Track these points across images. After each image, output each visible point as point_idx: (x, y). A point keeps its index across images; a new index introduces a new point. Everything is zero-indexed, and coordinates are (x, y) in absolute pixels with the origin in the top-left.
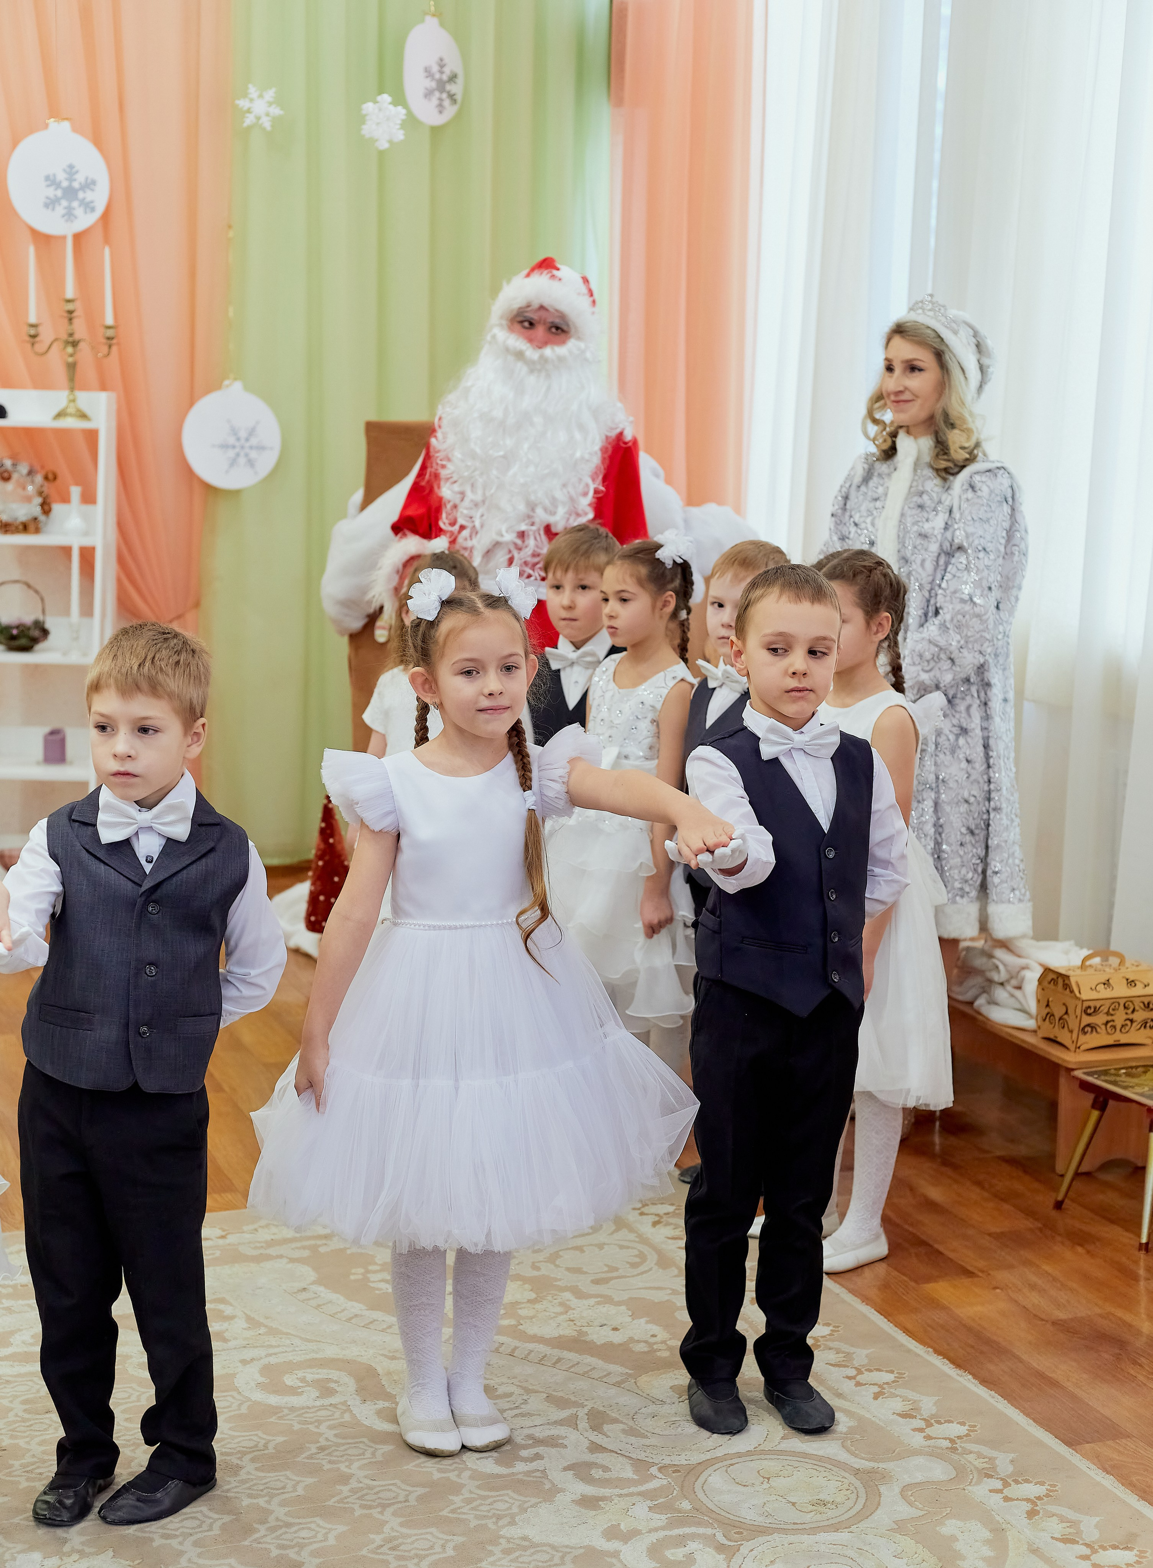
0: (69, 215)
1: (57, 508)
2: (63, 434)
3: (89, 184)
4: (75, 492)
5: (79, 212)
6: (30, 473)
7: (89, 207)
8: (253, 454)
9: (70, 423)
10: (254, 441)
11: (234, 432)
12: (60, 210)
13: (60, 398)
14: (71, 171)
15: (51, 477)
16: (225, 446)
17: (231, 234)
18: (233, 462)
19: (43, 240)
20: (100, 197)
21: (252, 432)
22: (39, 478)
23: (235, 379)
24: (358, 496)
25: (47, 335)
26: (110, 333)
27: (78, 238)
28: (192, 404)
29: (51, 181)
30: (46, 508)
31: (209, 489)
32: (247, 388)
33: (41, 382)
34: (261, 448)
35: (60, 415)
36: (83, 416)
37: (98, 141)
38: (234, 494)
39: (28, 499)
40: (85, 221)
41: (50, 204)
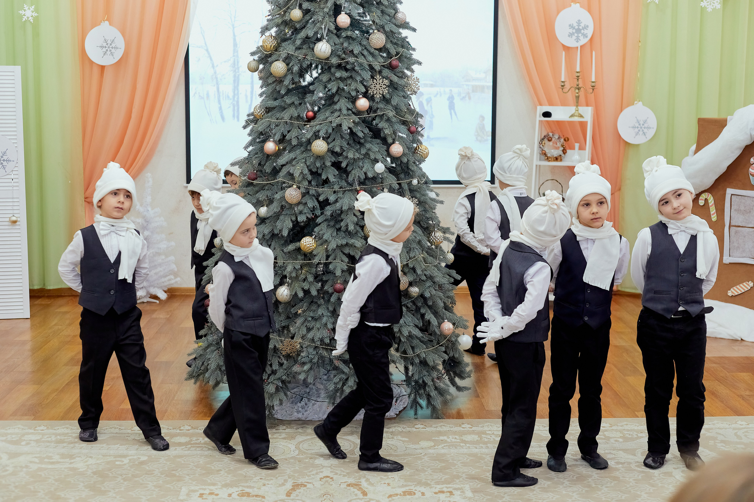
0: (578, 40)
1: (569, 151)
2: (571, 123)
3: (586, 27)
4: (577, 145)
5: (581, 38)
6: (559, 138)
7: (585, 36)
8: (645, 130)
9: (576, 119)
10: (646, 125)
11: (638, 121)
12: (574, 37)
13: (572, 109)
14: (579, 22)
15: (566, 140)
16: (634, 127)
17: (640, 44)
18: (637, 134)
19: (566, 49)
20: (589, 32)
21: (645, 122)
22: (562, 140)
23: (639, 101)
24: (694, 147)
25: (567, 86)
26: (593, 84)
27: (581, 47)
28: (621, 111)
29: (571, 26)
30: (564, 151)
31: (626, 143)
32: (643, 104)
33: (564, 103)
34: (649, 128)
35: (572, 116)
36: (581, 116)
37: (589, 11)
38: (637, 146)
39: (557, 148)
40: (584, 41)
41: (571, 35)
